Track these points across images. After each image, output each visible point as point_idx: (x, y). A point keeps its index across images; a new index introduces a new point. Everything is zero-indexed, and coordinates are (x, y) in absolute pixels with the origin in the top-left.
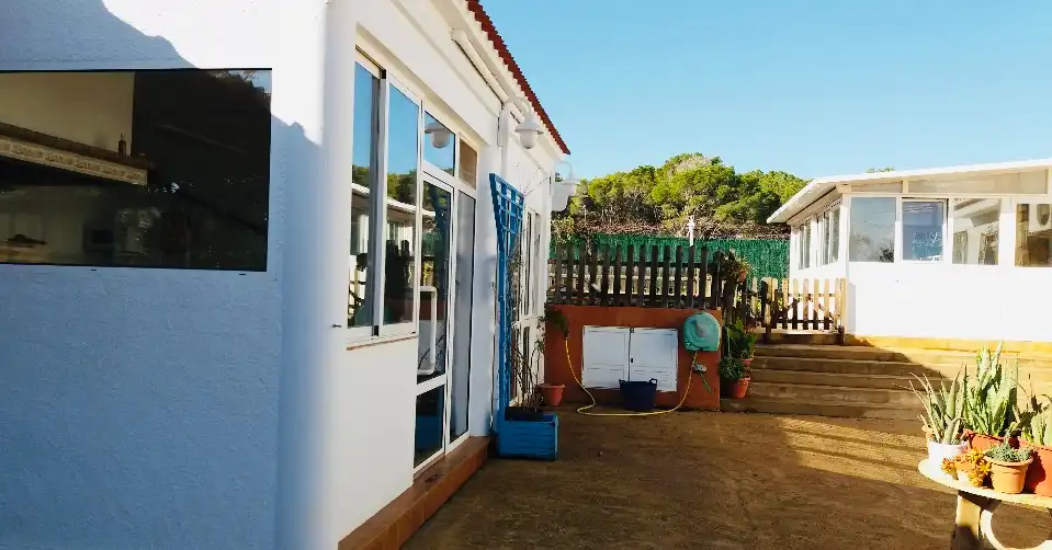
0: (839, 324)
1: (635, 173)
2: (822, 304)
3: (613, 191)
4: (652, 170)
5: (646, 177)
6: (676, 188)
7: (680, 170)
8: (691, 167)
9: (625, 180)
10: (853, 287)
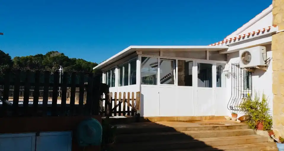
0: (138, 112)
1: (36, 56)
2: (131, 104)
3: (29, 61)
4: (42, 55)
5: (40, 58)
6: (50, 61)
7: (52, 56)
8: (55, 55)
9: (33, 58)
10: (143, 95)
